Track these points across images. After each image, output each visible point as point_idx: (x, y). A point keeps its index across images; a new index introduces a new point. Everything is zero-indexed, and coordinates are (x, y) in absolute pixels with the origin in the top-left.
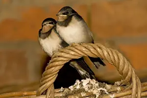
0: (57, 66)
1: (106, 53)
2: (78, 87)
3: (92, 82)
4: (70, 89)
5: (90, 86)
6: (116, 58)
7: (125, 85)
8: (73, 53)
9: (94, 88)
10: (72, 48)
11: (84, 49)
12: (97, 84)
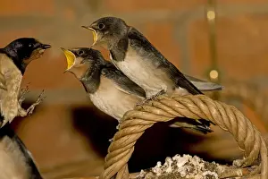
0: (132, 133)
1: (214, 112)
2: (169, 170)
3: (193, 162)
4: (155, 174)
5: (189, 168)
6: (232, 119)
7: (250, 166)
8: (158, 112)
9: (196, 172)
10: (156, 103)
11: (177, 105)
12: (202, 165)
